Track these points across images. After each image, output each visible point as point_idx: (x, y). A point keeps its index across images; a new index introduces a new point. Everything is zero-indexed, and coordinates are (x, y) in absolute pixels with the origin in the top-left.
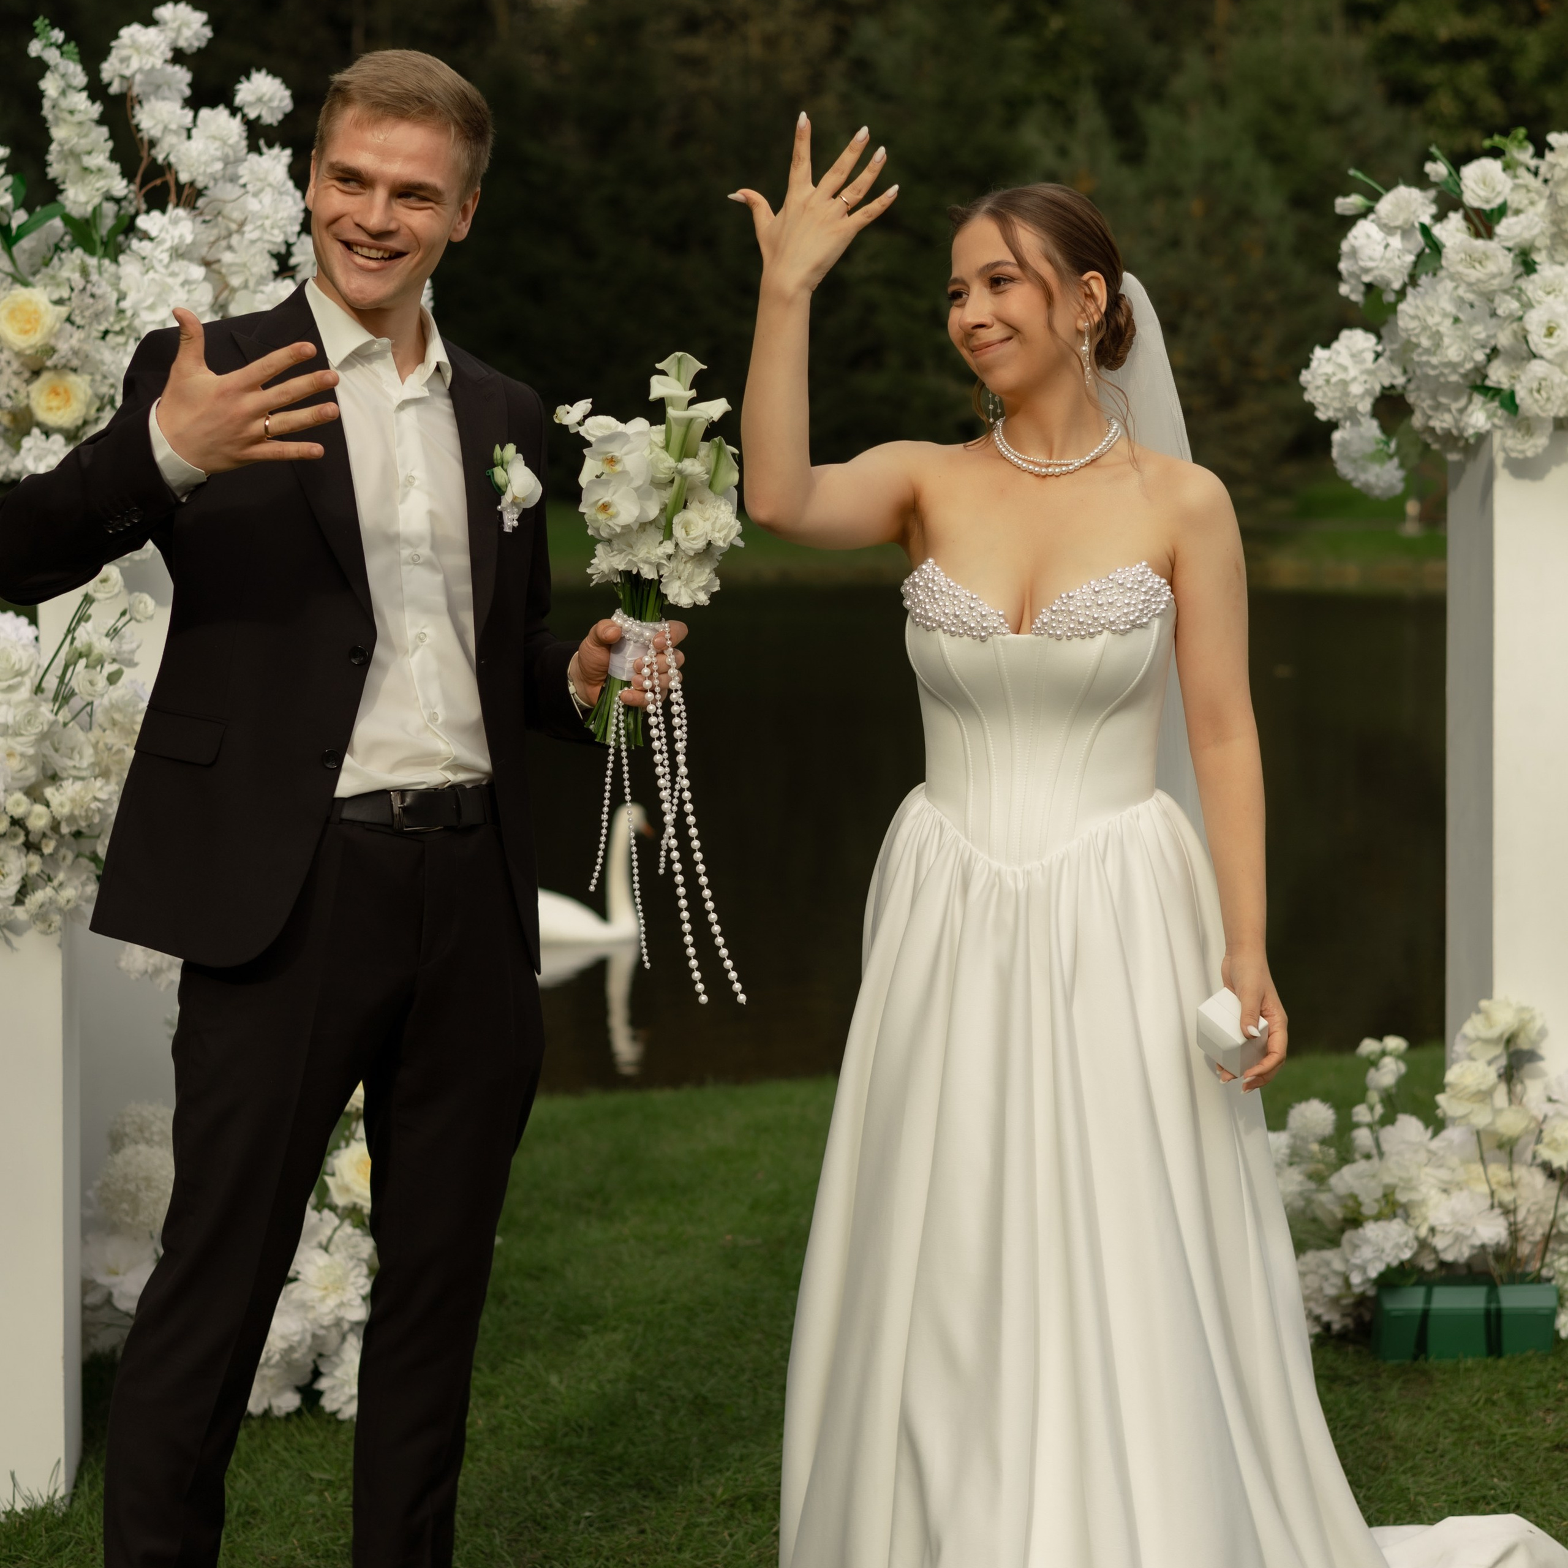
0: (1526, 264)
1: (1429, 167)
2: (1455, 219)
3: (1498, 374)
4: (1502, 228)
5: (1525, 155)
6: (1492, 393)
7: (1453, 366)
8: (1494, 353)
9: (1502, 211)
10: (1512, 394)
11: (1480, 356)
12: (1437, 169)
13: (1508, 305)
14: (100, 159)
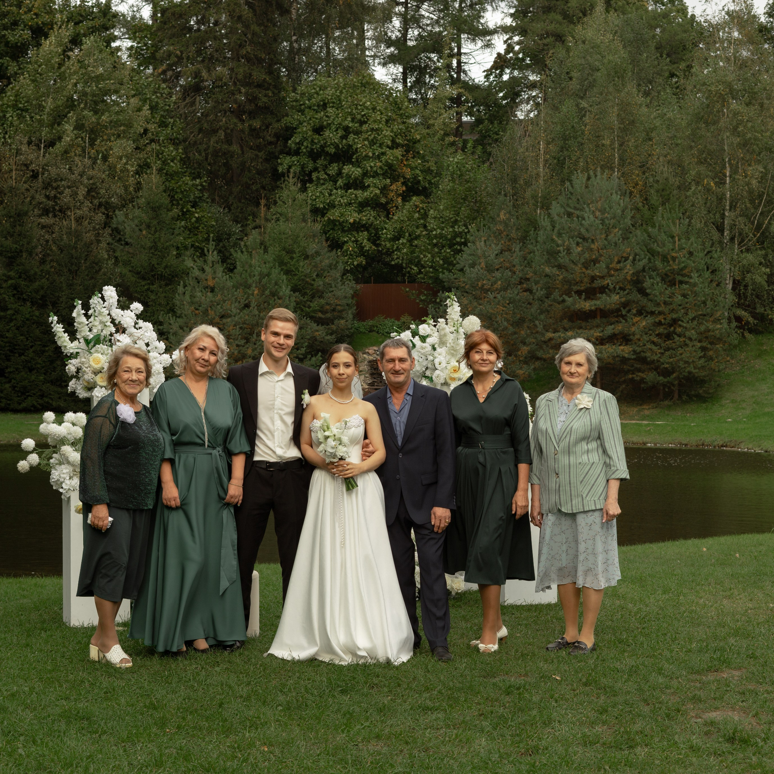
0: (434, 349)
1: (411, 326)
2: (417, 338)
3: (428, 373)
4: (428, 340)
5: (431, 322)
6: (427, 377)
7: (418, 371)
8: (427, 368)
9: (427, 336)
10: (432, 378)
11: (424, 369)
12: (413, 326)
13: (430, 358)
14: (109, 324)
